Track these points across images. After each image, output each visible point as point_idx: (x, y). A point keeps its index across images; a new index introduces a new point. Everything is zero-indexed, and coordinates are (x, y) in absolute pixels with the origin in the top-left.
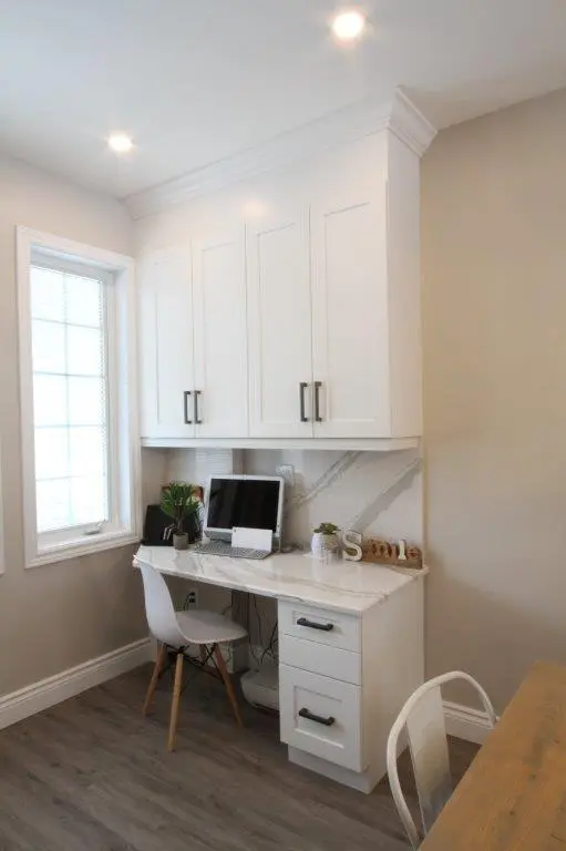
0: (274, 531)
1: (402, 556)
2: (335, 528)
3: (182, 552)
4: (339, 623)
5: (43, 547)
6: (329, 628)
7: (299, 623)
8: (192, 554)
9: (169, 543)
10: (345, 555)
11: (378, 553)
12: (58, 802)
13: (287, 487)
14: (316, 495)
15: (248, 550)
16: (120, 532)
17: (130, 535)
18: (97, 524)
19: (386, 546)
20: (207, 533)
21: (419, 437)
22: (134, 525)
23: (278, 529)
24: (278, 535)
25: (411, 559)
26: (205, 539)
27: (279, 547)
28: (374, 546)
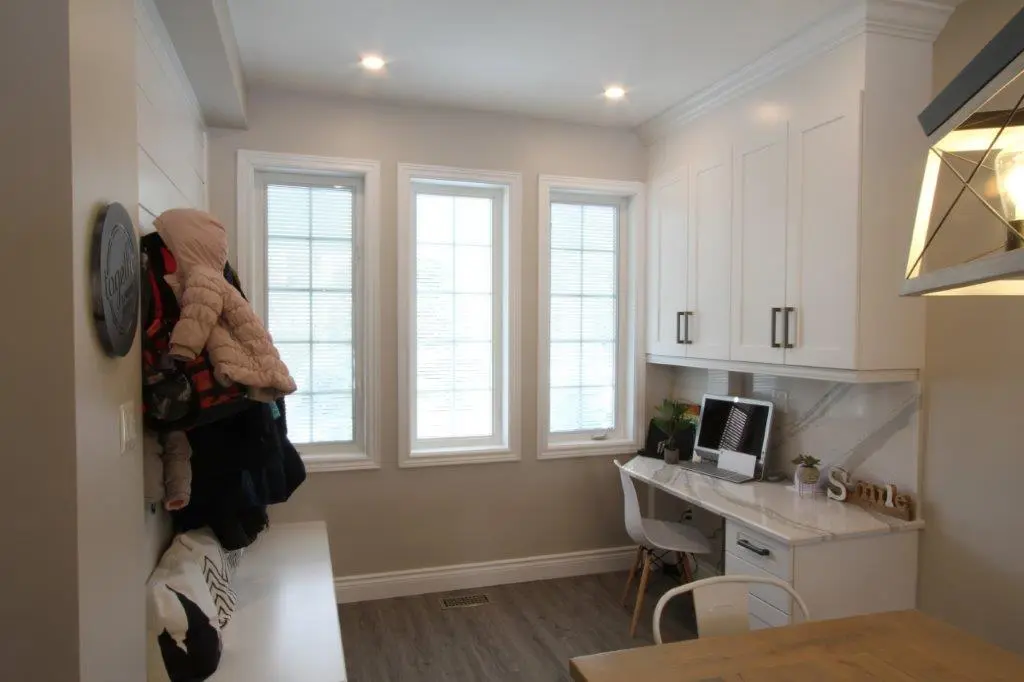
0: (759, 458)
1: (889, 503)
2: (816, 462)
3: (669, 466)
4: (775, 551)
5: (552, 445)
6: (766, 553)
7: (739, 543)
8: (677, 470)
9: (660, 456)
10: (830, 493)
11: (864, 495)
12: (536, 639)
13: (778, 413)
14: (806, 426)
15: (731, 473)
16: (622, 441)
17: (632, 446)
18: (603, 430)
19: (872, 489)
20: (697, 451)
21: (918, 370)
22: (636, 436)
23: (763, 456)
24: (761, 462)
25: (899, 507)
26: (696, 458)
27: (760, 475)
28: (861, 488)
